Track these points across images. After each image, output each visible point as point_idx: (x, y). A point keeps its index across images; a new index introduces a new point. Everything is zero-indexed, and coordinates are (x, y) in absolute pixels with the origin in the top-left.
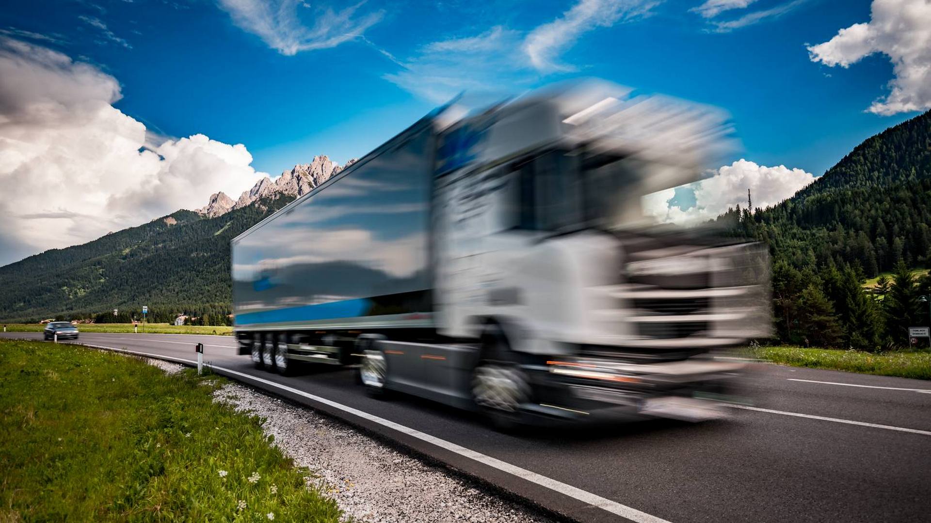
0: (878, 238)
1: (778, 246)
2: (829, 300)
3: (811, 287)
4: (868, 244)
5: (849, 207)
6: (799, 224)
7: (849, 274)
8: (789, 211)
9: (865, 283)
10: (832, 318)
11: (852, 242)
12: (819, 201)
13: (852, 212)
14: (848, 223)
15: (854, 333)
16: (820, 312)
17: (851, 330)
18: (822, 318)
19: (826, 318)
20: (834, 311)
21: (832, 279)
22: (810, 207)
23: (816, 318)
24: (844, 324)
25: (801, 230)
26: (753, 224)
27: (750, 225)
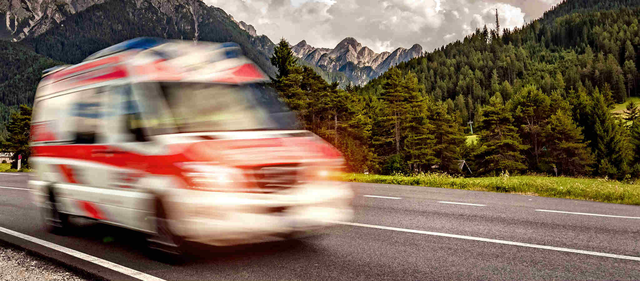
0: (627, 62)
1: (526, 69)
2: (578, 126)
3: (559, 113)
4: (616, 68)
5: (597, 29)
6: (547, 46)
7: (598, 100)
8: (537, 32)
9: (613, 108)
10: (581, 145)
11: (600, 65)
12: (568, 22)
13: (601, 34)
14: (596, 46)
15: (602, 161)
16: (568, 138)
17: (600, 157)
18: (571, 144)
19: (575, 145)
20: (583, 137)
21: (580, 104)
22: (558, 29)
23: (565, 145)
24: (593, 151)
25: (549, 52)
26: (501, 46)
27: (497, 46)
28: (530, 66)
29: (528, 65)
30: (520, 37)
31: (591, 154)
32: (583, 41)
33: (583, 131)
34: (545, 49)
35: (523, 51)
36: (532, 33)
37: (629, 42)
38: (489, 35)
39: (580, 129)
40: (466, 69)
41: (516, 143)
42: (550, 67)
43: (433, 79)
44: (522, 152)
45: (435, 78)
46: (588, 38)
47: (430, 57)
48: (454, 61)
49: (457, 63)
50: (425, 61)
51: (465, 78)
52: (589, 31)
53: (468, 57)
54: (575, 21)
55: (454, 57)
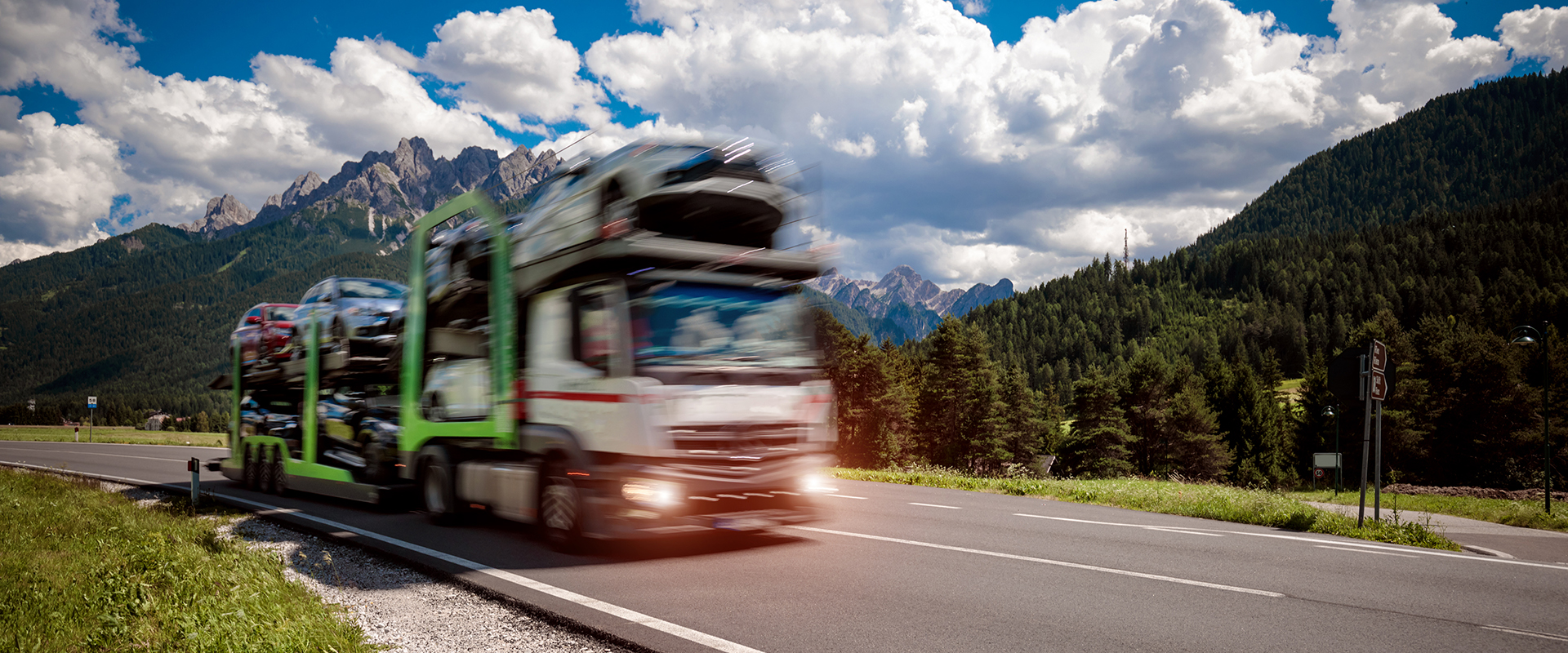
0: (1313, 316)
1: (1164, 321)
3: (1187, 389)
6: (1198, 289)
8: (1185, 267)
10: (1215, 438)
11: (1276, 320)
12: (1232, 252)
13: (1278, 272)
14: (1270, 289)
19: (1205, 438)
20: (1218, 427)
23: (1191, 437)
24: (1231, 446)
25: (1201, 298)
26: (1130, 286)
27: (1125, 287)
28: (1170, 317)
29: (1168, 316)
30: (1158, 274)
31: (1229, 451)
32: (1252, 282)
33: (1219, 418)
34: (1194, 292)
35: (1162, 296)
36: (1178, 268)
37: (1319, 286)
38: (1113, 269)
39: (1215, 414)
40: (1074, 318)
41: (1121, 432)
42: (1200, 319)
43: (1025, 333)
44: (1129, 446)
45: (1029, 331)
46: (1261, 279)
47: (1022, 300)
48: (1058, 307)
49: (1063, 310)
50: (1015, 306)
51: (1073, 334)
52: (1261, 268)
53: (1079, 302)
54: (1241, 251)
55: (1059, 301)
